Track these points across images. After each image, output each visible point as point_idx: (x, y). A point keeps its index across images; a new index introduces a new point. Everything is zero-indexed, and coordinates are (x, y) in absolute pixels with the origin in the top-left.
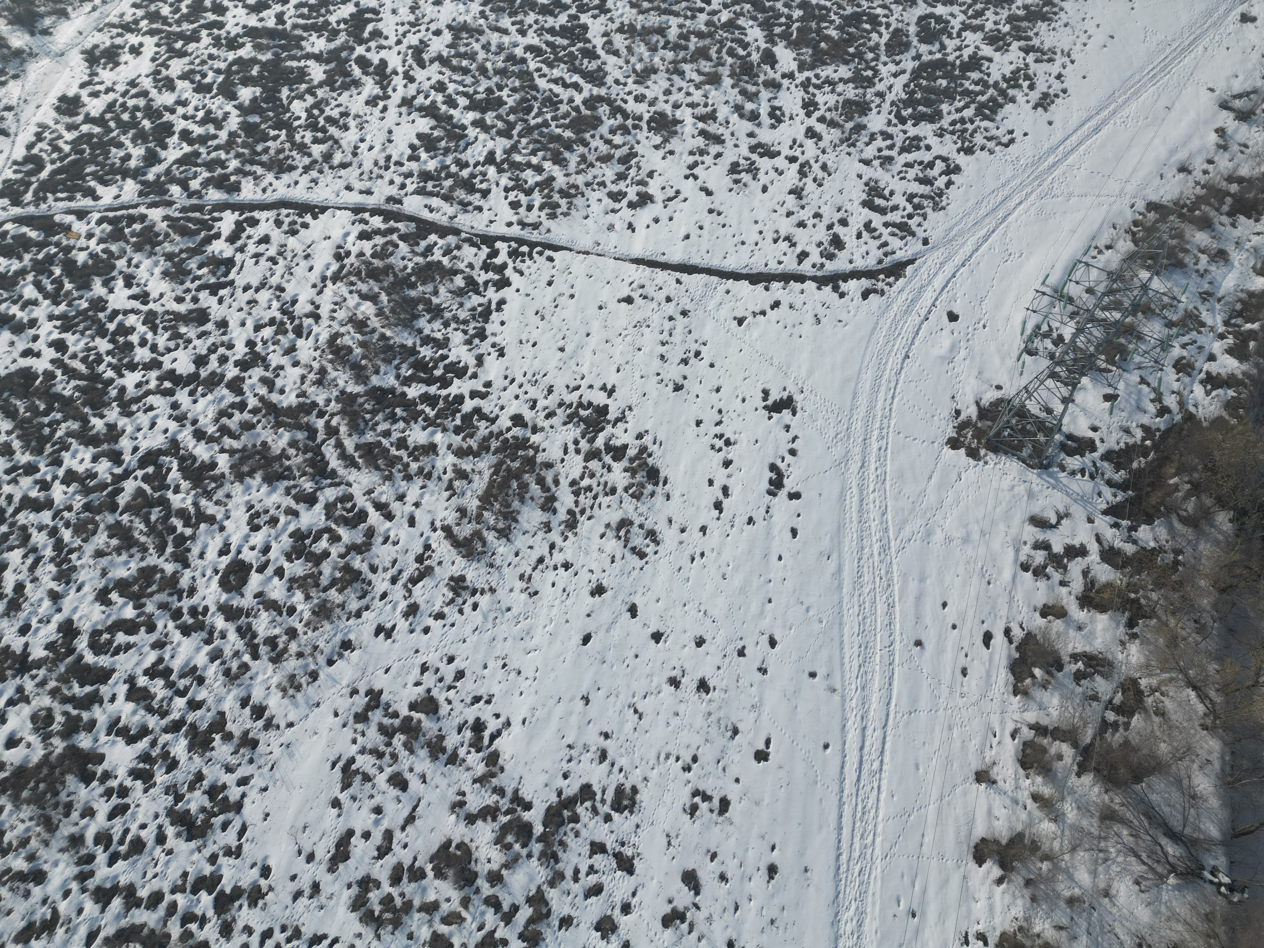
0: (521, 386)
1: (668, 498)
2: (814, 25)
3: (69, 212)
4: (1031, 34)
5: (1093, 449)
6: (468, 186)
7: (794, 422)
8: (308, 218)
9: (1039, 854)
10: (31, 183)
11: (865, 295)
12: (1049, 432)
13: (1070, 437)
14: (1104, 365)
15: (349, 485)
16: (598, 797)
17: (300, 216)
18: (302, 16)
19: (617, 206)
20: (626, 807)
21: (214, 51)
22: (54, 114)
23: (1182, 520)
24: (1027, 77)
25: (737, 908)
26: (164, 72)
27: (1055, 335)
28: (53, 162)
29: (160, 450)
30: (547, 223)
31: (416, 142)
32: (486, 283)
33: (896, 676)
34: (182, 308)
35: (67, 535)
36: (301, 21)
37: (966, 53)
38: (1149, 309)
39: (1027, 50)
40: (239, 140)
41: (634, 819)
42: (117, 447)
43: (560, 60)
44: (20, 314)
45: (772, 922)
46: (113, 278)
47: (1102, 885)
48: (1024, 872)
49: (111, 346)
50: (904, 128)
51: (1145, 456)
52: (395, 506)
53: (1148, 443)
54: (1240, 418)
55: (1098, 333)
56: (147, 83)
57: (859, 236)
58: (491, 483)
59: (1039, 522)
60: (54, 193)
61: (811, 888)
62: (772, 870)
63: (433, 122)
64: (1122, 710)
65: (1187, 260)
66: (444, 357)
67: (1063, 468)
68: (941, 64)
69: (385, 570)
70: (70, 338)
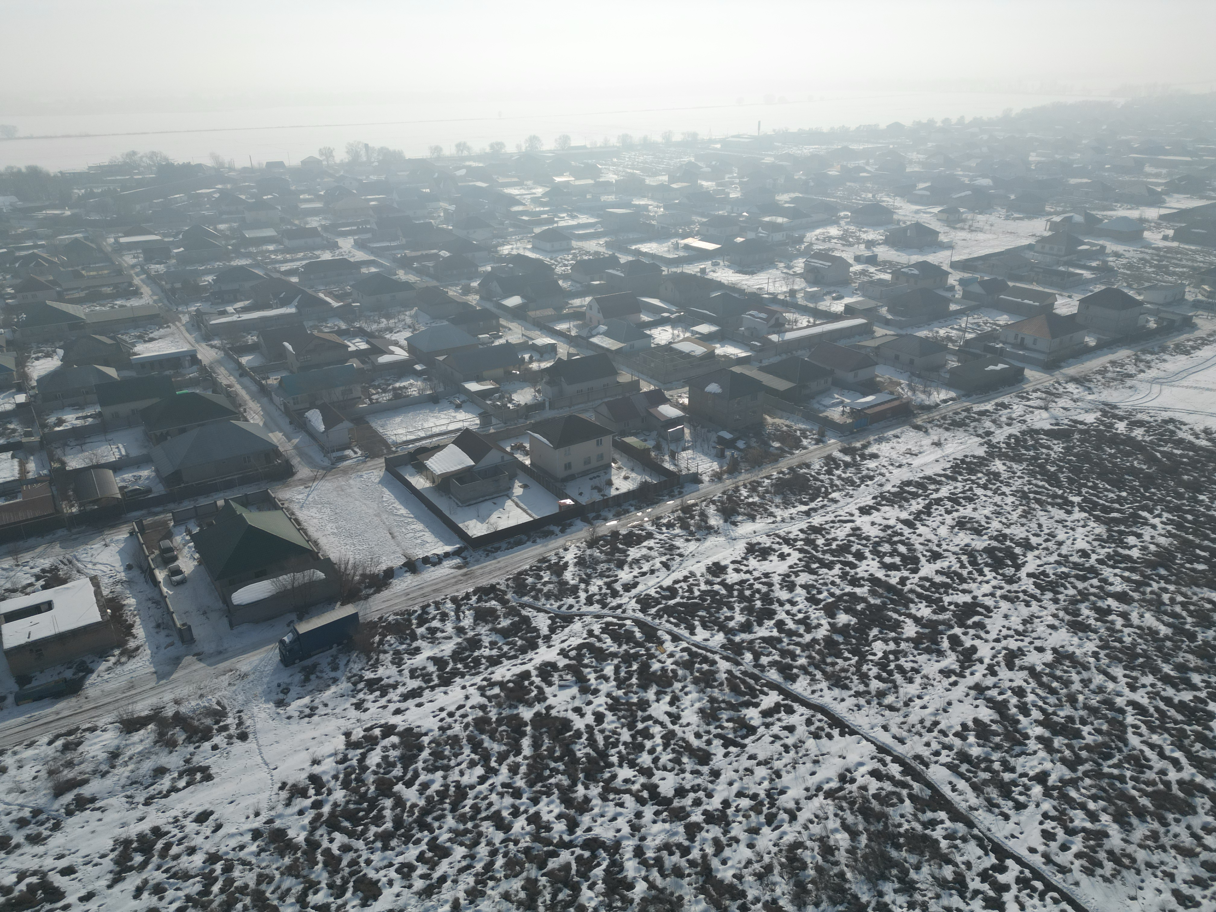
3: (669, 633)
6: (1006, 790)
8: (836, 732)
10: (660, 603)
17: (830, 727)
18: (922, 587)
21: (838, 581)
22: (704, 570)
26: (793, 578)
28: (682, 598)
29: (604, 842)
31: (971, 724)
32: (976, 892)
34: (695, 743)
35: (500, 861)
36: (919, 590)
40: (817, 647)
42: (579, 818)
43: (1167, 730)
44: (593, 681)
46: (665, 693)
49: (629, 740)
56: (776, 579)
60: (669, 616)
63: (996, 717)
70: (609, 716)
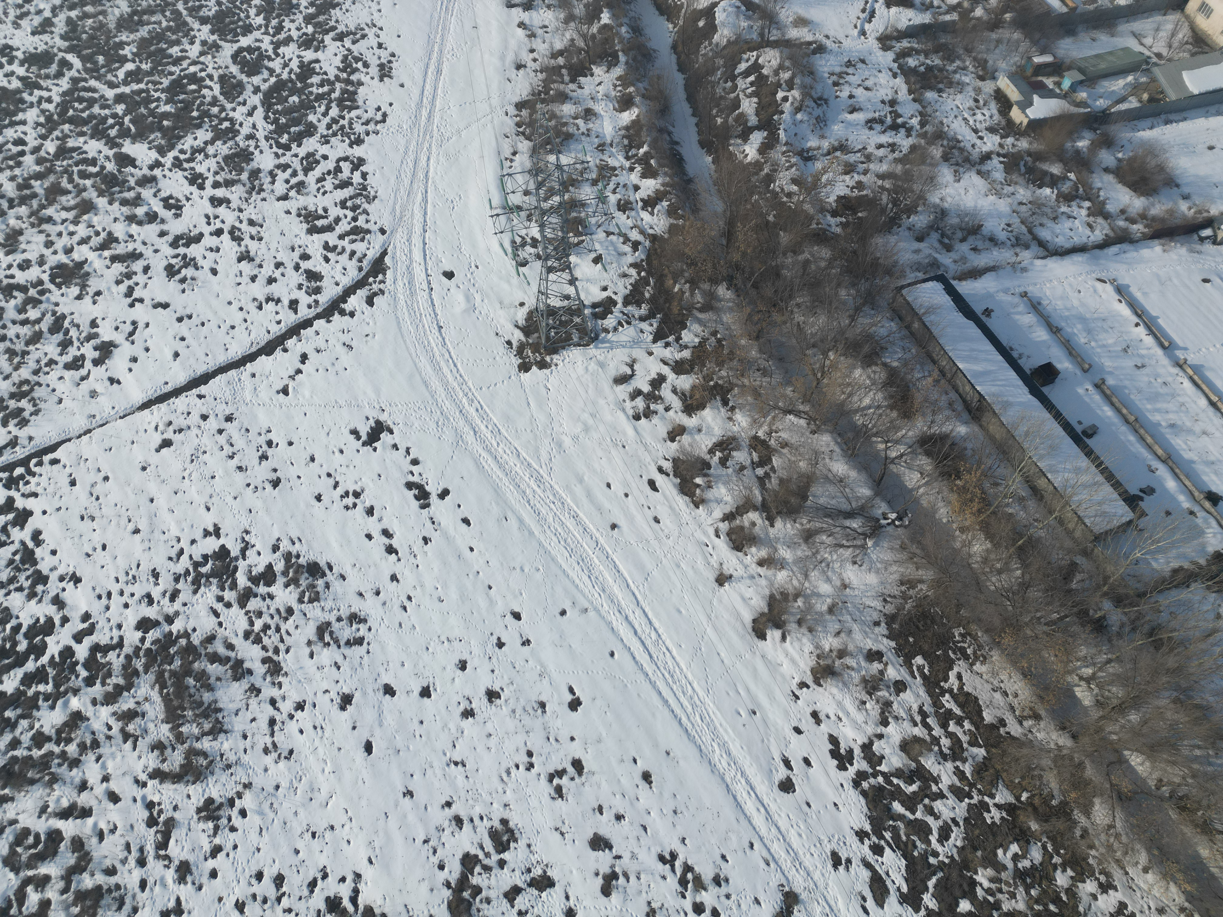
0: (122, 593)
1: (343, 578)
2: (143, 110)
4: (332, 23)
5: (615, 303)
7: (396, 438)
9: (791, 598)
11: (370, 302)
12: (578, 312)
13: (594, 306)
14: (576, 240)
15: (13, 822)
16: (481, 856)
19: (83, 372)
20: (508, 841)
23: (702, 310)
24: (357, 60)
25: (645, 829)
27: (529, 240)
30: (23, 434)
33: (617, 562)
37: (294, 65)
38: (574, 180)
39: (340, 37)
41: (522, 843)
45: (675, 812)
47: (838, 583)
48: (792, 619)
50: (293, 152)
51: (648, 284)
52: (84, 799)
53: (643, 274)
54: (682, 217)
55: (554, 219)
57: (327, 260)
58: (166, 699)
59: (622, 380)
61: (681, 763)
62: (647, 777)
64: (764, 461)
65: (571, 130)
66: (17, 629)
67: (607, 331)
68: (280, 85)
69: (124, 861)
